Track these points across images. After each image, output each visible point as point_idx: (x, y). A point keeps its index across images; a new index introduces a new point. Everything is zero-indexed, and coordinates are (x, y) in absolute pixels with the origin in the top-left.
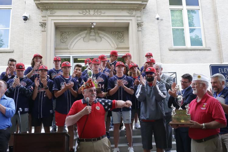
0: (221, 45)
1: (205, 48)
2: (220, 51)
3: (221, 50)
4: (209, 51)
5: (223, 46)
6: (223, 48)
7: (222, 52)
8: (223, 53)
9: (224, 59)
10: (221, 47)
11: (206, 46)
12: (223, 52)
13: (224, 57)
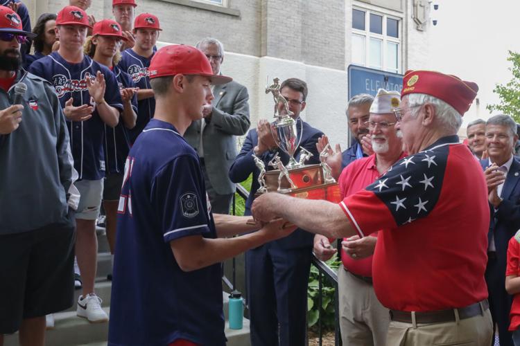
0: (267, 10)
1: (225, 9)
2: (261, 25)
3: (263, 23)
4: (234, 20)
5: (270, 11)
6: (269, 19)
7: (266, 26)
8: (268, 31)
9: (268, 47)
10: (266, 15)
11: (229, 5)
12: (268, 27)
13: (268, 41)
